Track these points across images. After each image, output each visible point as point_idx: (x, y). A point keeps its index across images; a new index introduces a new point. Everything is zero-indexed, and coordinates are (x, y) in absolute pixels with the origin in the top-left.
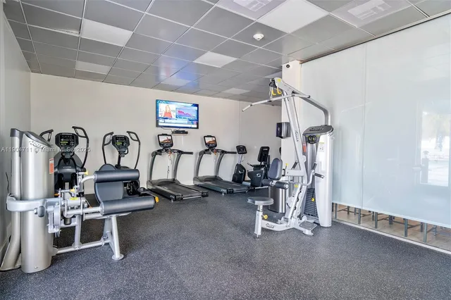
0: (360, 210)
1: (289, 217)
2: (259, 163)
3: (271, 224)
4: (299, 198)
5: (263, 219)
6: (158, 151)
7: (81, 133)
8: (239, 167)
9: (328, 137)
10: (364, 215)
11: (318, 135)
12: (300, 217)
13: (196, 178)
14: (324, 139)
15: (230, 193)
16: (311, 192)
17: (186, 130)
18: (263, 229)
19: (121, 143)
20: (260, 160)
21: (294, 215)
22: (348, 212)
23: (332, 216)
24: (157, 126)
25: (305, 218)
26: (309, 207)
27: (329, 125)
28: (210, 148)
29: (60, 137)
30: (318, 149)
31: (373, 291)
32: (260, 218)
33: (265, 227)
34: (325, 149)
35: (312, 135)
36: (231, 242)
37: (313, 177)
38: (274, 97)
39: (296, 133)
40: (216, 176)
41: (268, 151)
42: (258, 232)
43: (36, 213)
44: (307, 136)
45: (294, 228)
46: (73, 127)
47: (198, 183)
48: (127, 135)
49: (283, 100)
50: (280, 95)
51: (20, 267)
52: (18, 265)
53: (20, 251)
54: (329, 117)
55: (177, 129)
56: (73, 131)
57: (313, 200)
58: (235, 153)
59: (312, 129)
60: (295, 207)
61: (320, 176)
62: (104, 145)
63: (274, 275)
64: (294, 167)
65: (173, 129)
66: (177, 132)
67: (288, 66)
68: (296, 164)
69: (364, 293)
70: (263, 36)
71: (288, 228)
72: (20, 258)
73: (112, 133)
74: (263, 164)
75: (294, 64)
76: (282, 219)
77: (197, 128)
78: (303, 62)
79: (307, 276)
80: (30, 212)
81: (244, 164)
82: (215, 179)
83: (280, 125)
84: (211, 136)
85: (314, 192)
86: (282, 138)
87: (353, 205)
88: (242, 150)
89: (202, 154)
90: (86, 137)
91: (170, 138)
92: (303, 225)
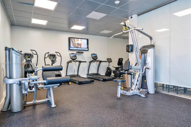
0: (169, 85)
1: (134, 89)
2: (118, 66)
3: (125, 92)
4: (139, 80)
5: (121, 89)
6: (70, 61)
7: (34, 52)
8: (108, 69)
9: (152, 50)
10: (171, 88)
11: (147, 49)
12: (139, 89)
13: (88, 74)
14: (150, 51)
15: (105, 80)
16: (144, 77)
17: (83, 51)
18: (121, 94)
19: (52, 57)
20: (118, 65)
21: (136, 88)
22: (163, 87)
23: (155, 89)
24: (69, 49)
25: (141, 90)
26: (143, 85)
27: (153, 44)
28: (94, 59)
29: (26, 54)
30: (147, 56)
31: (177, 120)
32: (120, 89)
33: (122, 93)
34: (151, 56)
35: (144, 49)
36: (106, 100)
37: (145, 69)
38: (125, 31)
39: (136, 48)
40: (97, 73)
41: (122, 60)
42: (119, 96)
43: (17, 84)
44: (142, 50)
45: (136, 94)
46: (31, 50)
47: (89, 76)
48: (55, 54)
49: (129, 32)
50: (128, 30)
51: (10, 110)
52: (9, 109)
53: (10, 103)
54: (152, 40)
55: (79, 51)
56: (31, 52)
57: (145, 81)
59: (144, 47)
60: (137, 84)
61: (148, 69)
62: (45, 58)
63: (127, 113)
64: (136, 65)
65: (77, 51)
66: (79, 52)
67: (132, 17)
68: (136, 64)
69: (172, 121)
70: (119, 2)
71: (133, 94)
72: (10, 106)
73: (48, 53)
74: (120, 67)
75: (135, 16)
76: (130, 90)
77: (88, 50)
78: (139, 15)
79: (143, 114)
80: (14, 84)
81: (111, 67)
82: (97, 74)
83: (128, 46)
84: (94, 54)
85: (146, 77)
86: (129, 52)
87: (165, 83)
88: (109, 61)
89: (90, 62)
90: (37, 54)
91: (75, 55)
92: (140, 92)
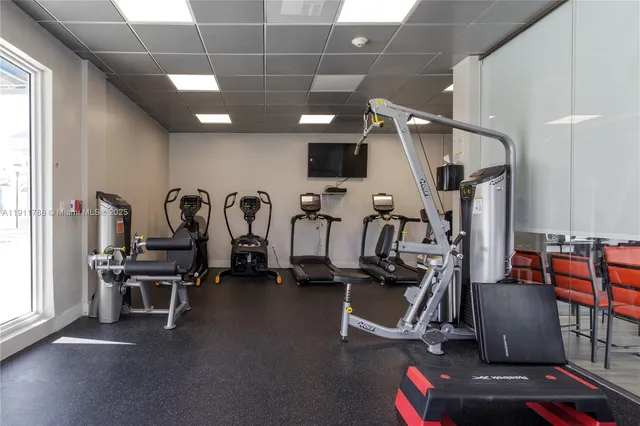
4: (434, 292)
6: (299, 216)
7: (204, 198)
11: (474, 184)
13: (362, 259)
19: (251, 205)
25: (448, 328)
29: (185, 200)
35: (467, 185)
39: (424, 181)
44: (462, 187)
46: (198, 190)
48: (258, 195)
54: (511, 148)
56: (197, 194)
58: (418, 220)
59: (473, 174)
60: (426, 306)
62: (225, 207)
66: (331, 190)
70: (366, 40)
73: (235, 194)
78: (483, 56)
89: (366, 221)
91: (317, 198)
